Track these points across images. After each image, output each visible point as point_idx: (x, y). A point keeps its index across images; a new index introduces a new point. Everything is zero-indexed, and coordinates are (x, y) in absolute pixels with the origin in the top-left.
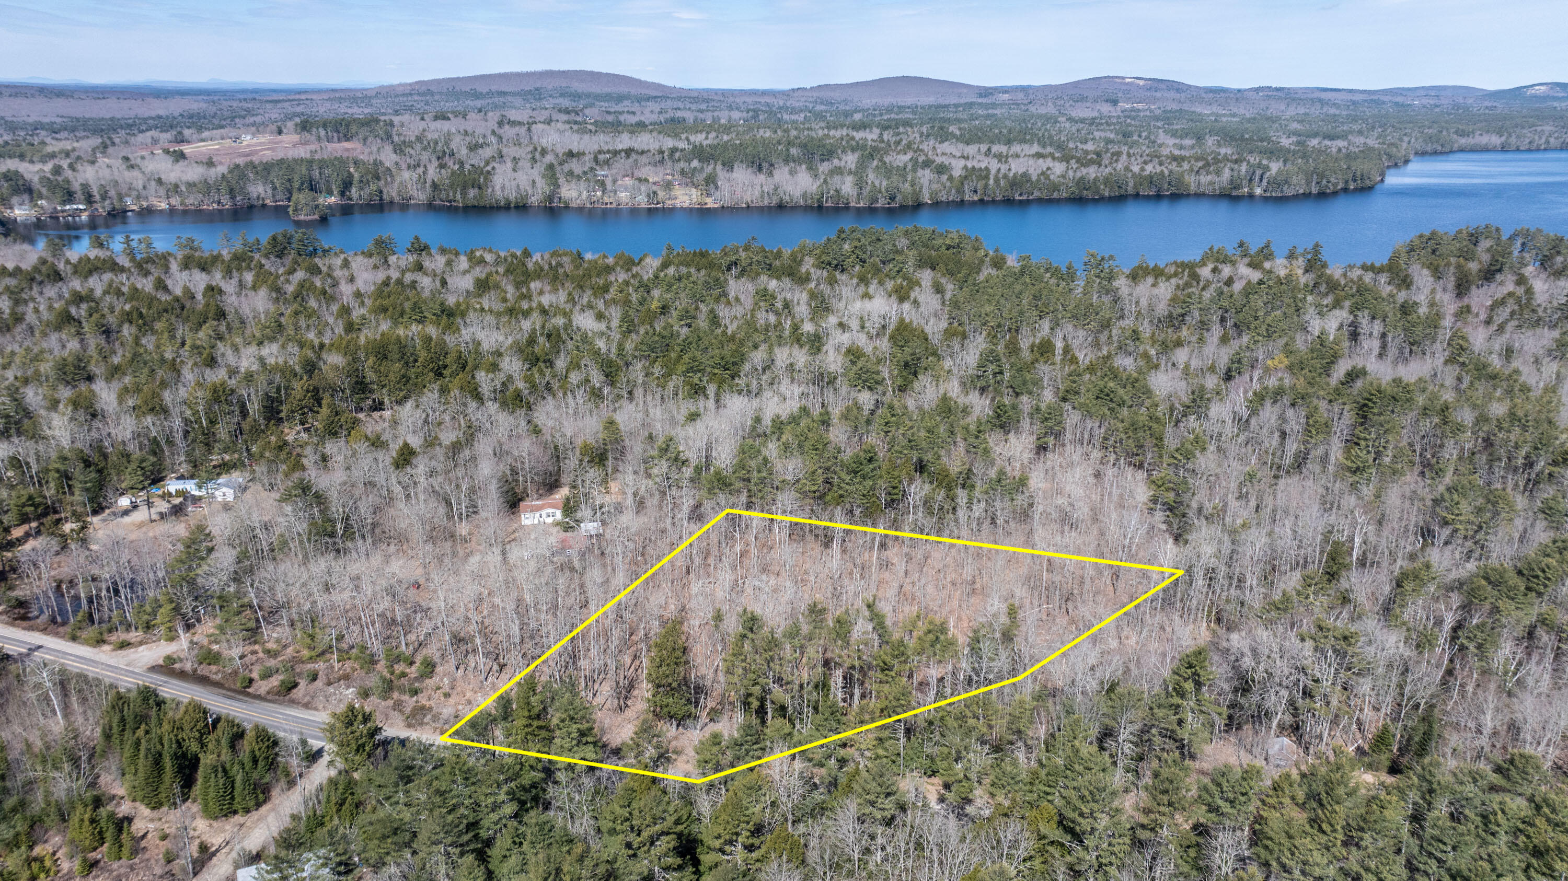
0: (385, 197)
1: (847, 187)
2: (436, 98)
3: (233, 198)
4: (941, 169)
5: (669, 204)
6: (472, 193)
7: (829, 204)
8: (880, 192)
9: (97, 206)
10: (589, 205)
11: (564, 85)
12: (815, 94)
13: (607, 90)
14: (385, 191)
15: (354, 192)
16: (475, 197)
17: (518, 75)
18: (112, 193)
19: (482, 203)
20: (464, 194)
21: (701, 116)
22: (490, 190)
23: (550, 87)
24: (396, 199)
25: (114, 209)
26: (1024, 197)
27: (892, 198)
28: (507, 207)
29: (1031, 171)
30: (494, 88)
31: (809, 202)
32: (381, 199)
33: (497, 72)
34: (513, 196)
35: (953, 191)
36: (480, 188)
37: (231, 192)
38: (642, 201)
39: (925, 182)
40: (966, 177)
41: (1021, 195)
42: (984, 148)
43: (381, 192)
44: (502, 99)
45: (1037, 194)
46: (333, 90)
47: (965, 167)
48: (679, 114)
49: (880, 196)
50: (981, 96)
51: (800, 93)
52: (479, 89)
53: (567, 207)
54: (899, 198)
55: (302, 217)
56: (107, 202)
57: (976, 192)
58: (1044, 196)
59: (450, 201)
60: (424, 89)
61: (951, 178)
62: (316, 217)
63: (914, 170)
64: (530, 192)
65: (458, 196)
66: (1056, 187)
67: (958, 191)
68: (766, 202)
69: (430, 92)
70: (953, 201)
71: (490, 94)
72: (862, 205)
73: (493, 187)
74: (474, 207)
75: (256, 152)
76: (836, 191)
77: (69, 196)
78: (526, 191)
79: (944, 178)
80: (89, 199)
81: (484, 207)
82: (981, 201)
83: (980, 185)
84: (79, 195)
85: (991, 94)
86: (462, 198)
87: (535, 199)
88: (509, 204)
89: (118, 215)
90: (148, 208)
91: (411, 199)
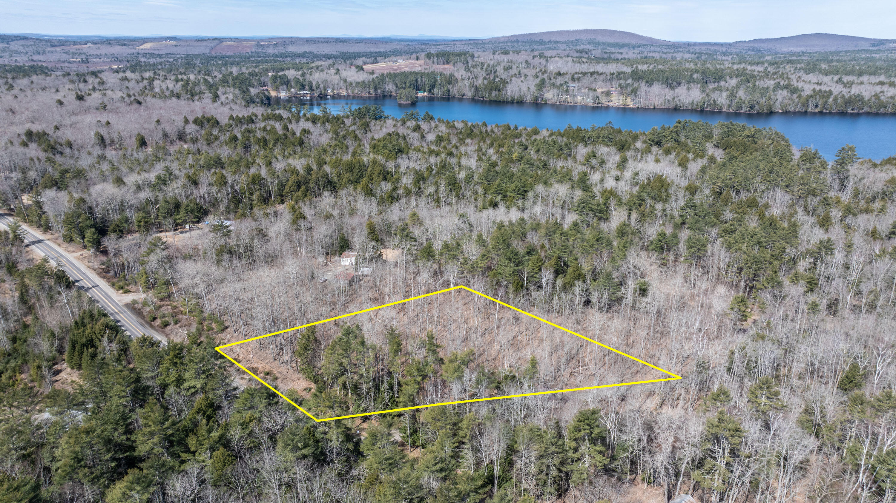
0: (451, 93)
1: (722, 99)
2: (520, 44)
3: (376, 90)
4: (795, 91)
5: (605, 104)
6: (494, 93)
7: (709, 109)
8: (744, 103)
9: (314, 92)
10: (558, 103)
11: (593, 37)
12: (750, 45)
13: (617, 41)
14: (451, 91)
15: (436, 91)
16: (496, 96)
17: (568, 32)
18: (322, 86)
19: (499, 99)
20: (490, 94)
21: (665, 56)
22: (504, 92)
23: (585, 39)
24: (457, 95)
25: (321, 94)
26: (856, 111)
27: (752, 107)
28: (512, 102)
29: (864, 94)
30: (553, 39)
31: (695, 107)
32: (449, 95)
33: (556, 30)
34: (516, 96)
35: (800, 105)
36: (499, 90)
37: (376, 89)
38: (590, 102)
39: (780, 98)
40: (811, 96)
41: (853, 110)
42: (836, 78)
43: (449, 91)
44: (554, 45)
45: (866, 109)
46: (470, 40)
47: (814, 90)
48: (651, 54)
49: (743, 105)
50: (874, 45)
51: (741, 44)
52: (544, 39)
53: (545, 104)
54: (757, 107)
55: (402, 102)
56: (319, 90)
57: (817, 106)
58: (874, 110)
59: (483, 97)
60: (515, 39)
61: (800, 97)
62: (410, 102)
63: (774, 91)
64: (526, 94)
65: (487, 95)
66: (883, 105)
67: (803, 105)
68: (666, 107)
69: (518, 41)
70: (799, 112)
71: (550, 42)
72: (731, 111)
73: (506, 90)
74: (495, 101)
75: (401, 68)
76: (714, 101)
77: (303, 87)
78: (524, 93)
79: (795, 96)
80: (311, 89)
81: (500, 101)
82: (821, 113)
83: (820, 103)
84: (307, 87)
85: (883, 44)
86: (490, 96)
87: (528, 98)
88: (513, 100)
89: (323, 97)
90: (337, 94)
91: (464, 95)
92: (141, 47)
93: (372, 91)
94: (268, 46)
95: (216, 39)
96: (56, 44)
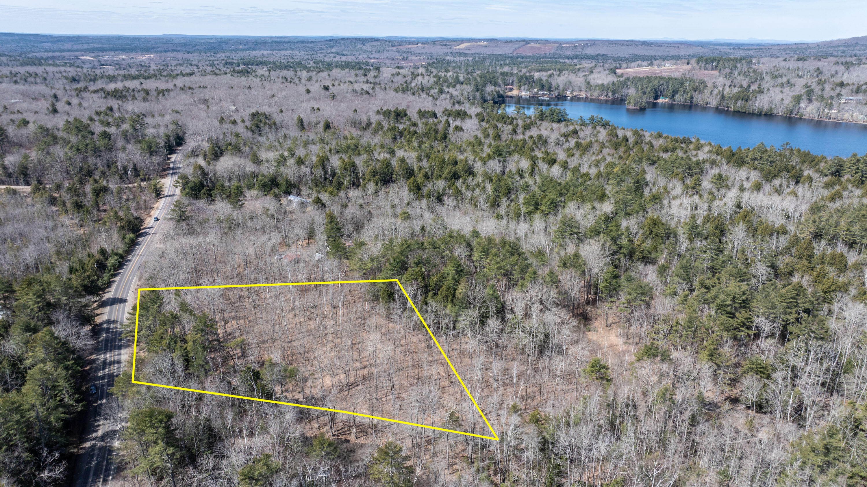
0: (694, 101)
6: (739, 103)
9: (553, 93)
10: (816, 118)
14: (695, 98)
15: (677, 97)
16: (741, 106)
18: (561, 88)
19: (744, 110)
20: (736, 103)
22: (750, 103)
24: (700, 103)
25: (559, 95)
28: (759, 115)
32: (691, 102)
34: (766, 107)
36: (747, 101)
37: (614, 93)
43: (692, 98)
53: (801, 118)
55: (631, 107)
56: (557, 91)
59: (728, 107)
64: (778, 105)
65: (733, 104)
73: (755, 101)
74: (739, 112)
77: (542, 88)
78: (776, 105)
80: (550, 89)
81: (745, 113)
84: (546, 87)
86: (734, 106)
87: (781, 111)
88: (761, 112)
89: (561, 98)
90: (576, 96)
91: (709, 104)
92: (458, 47)
93: (610, 94)
94: (567, 48)
95: (524, 41)
96: (396, 44)
